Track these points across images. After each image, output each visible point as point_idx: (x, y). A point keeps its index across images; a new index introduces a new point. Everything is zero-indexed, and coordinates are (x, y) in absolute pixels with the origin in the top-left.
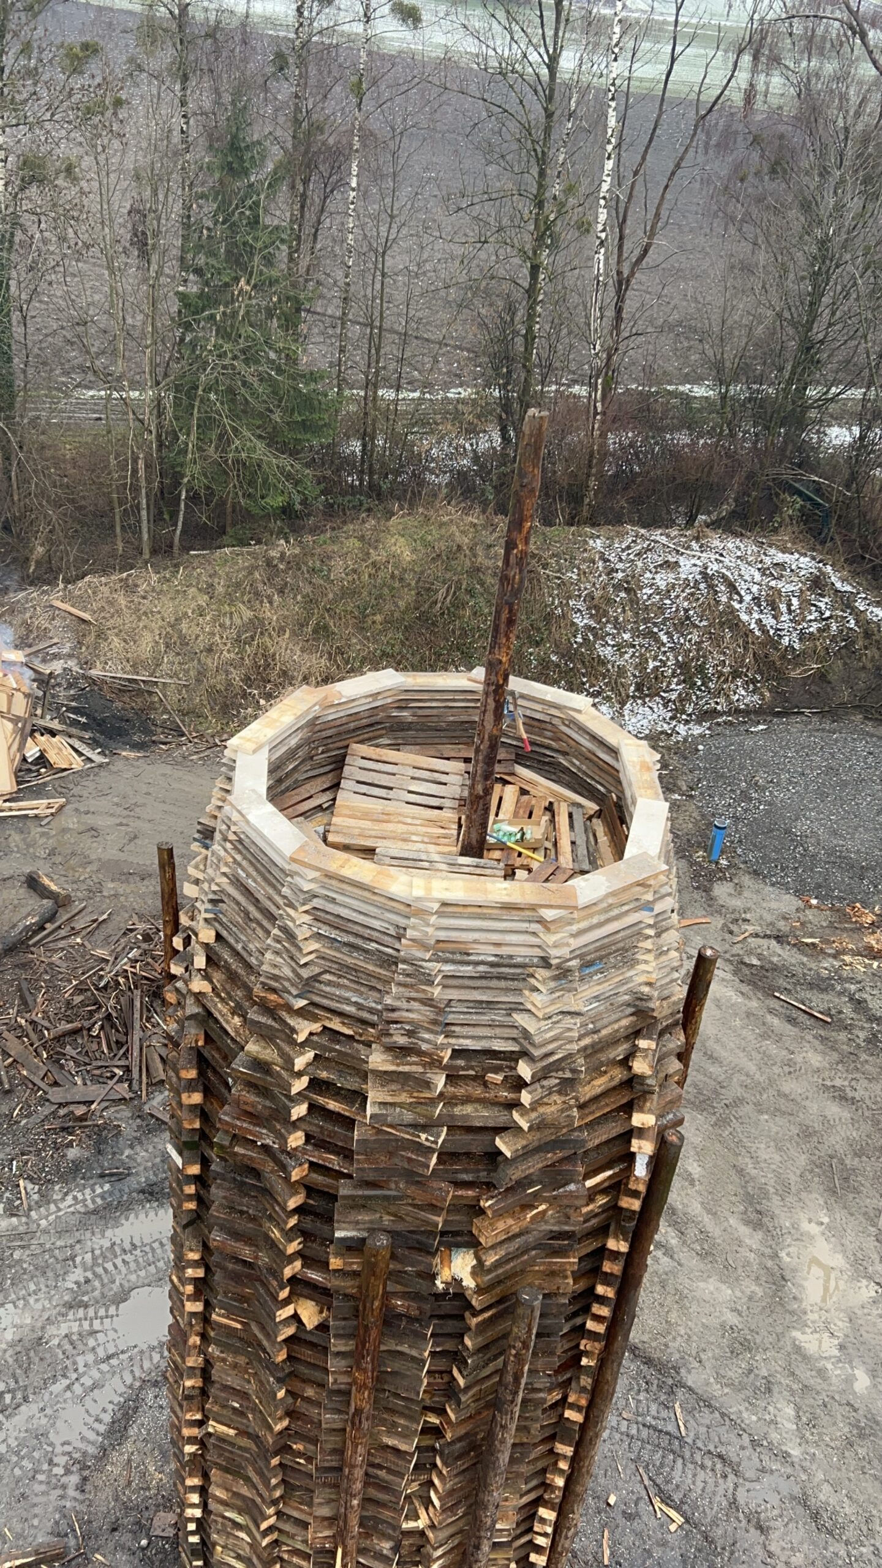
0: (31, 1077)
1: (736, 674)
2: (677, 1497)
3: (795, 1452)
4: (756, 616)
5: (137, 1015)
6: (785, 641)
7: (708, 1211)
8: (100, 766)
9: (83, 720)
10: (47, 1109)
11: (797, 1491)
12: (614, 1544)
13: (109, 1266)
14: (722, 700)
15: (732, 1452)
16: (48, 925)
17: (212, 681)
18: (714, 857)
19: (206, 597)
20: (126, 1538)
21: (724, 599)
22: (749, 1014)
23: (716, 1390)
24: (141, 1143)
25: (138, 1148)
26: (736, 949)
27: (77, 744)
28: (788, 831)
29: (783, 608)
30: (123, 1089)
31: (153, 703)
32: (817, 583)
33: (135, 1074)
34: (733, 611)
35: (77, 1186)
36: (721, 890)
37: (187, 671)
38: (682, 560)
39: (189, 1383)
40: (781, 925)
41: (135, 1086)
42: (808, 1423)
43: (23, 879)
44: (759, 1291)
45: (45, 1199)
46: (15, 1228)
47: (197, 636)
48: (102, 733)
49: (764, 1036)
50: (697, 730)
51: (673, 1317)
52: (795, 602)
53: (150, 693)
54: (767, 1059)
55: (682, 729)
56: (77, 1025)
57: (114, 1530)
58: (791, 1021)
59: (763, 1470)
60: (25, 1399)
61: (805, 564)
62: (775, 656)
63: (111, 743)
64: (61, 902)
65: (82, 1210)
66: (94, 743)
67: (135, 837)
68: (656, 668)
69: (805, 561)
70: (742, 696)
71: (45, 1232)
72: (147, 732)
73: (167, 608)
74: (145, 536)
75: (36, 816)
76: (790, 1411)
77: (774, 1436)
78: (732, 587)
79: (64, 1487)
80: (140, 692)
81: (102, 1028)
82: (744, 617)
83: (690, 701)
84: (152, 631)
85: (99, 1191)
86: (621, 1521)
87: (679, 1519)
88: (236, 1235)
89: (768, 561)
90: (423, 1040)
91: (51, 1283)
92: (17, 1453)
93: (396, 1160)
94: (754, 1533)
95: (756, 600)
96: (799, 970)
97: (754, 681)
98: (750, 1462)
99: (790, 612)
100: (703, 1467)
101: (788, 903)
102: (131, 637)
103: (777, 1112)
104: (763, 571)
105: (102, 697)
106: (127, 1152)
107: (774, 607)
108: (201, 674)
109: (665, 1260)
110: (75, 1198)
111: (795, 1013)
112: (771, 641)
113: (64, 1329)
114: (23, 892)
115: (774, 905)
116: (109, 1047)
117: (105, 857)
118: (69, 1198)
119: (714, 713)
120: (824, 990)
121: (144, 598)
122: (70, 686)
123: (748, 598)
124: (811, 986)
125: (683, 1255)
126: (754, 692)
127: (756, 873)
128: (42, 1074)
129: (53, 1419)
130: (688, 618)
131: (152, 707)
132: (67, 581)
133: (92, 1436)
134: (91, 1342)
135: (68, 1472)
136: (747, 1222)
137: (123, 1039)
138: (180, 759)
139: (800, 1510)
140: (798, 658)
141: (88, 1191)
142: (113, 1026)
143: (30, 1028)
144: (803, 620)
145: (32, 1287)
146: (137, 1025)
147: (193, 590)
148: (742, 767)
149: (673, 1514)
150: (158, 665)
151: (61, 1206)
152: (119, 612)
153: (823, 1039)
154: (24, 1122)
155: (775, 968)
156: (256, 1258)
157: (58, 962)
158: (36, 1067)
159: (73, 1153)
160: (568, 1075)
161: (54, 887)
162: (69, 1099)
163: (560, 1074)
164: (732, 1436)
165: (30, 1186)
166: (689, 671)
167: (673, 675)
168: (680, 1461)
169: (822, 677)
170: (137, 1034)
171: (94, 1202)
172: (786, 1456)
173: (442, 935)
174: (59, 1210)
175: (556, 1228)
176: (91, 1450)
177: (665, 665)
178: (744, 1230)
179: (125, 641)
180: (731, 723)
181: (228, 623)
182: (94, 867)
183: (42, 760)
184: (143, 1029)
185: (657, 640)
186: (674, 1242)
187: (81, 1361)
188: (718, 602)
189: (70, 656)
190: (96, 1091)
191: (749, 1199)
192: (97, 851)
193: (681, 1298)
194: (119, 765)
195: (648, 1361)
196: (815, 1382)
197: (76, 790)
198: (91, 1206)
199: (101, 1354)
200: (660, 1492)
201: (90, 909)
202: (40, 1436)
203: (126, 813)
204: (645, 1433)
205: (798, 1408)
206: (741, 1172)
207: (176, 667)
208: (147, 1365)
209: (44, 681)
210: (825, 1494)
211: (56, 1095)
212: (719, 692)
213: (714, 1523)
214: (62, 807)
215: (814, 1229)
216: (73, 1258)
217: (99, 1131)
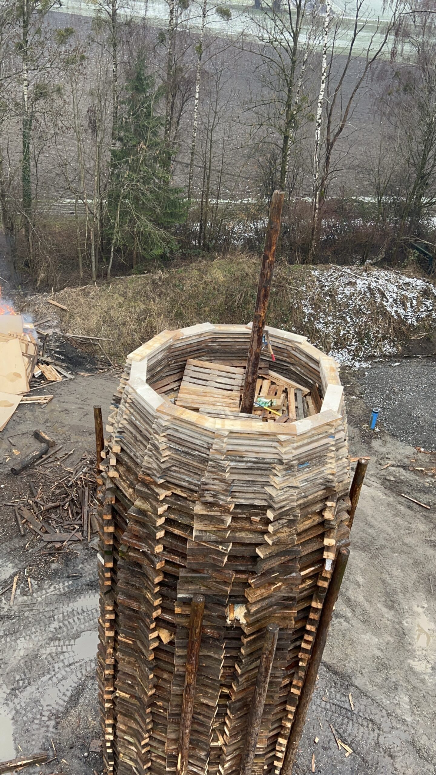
0: (35, 529)
1: (384, 338)
2: (349, 740)
3: (409, 719)
4: (395, 309)
5: (86, 500)
6: (409, 321)
7: (367, 600)
8: (71, 380)
9: (63, 357)
10: (42, 545)
11: (409, 738)
12: (318, 761)
13: (71, 620)
14: (377, 350)
15: (377, 719)
16: (44, 456)
17: (125, 339)
18: (372, 427)
19: (123, 298)
20: (77, 752)
21: (379, 300)
22: (388, 504)
23: (370, 688)
24: (87, 561)
25: (86, 564)
26: (383, 472)
27: (59, 369)
28: (409, 415)
29: (408, 305)
30: (79, 535)
31: (96, 350)
32: (426, 293)
33: (85, 528)
34: (383, 306)
35: (56, 581)
36: (376, 444)
37: (113, 334)
38: (358, 281)
39: (107, 672)
40: (406, 460)
41: (85, 534)
42: (415, 705)
43: (32, 433)
44: (392, 640)
45: (40, 587)
46: (25, 601)
47: (118, 317)
48: (71, 364)
49: (396, 515)
50: (365, 365)
51: (349, 651)
52: (414, 302)
53: (95, 345)
54: (397, 526)
55: (357, 364)
56: (57, 504)
57: (72, 748)
58: (410, 508)
59: (393, 728)
60: (29, 684)
61: (420, 283)
62: (404, 328)
63: (77, 369)
64: (51, 445)
65: (58, 593)
66: (67, 369)
67: (87, 414)
68: (345, 334)
69: (419, 282)
70: (388, 348)
71: (40, 603)
72: (93, 364)
73: (104, 304)
74: (94, 269)
75: (39, 403)
76: (406, 699)
77: (398, 711)
78: (383, 294)
79: (48, 726)
80: (90, 344)
81: (69, 505)
82: (389, 309)
83: (361, 350)
84: (96, 315)
85: (66, 584)
86: (321, 751)
87: (350, 751)
88: (130, 597)
89: (401, 282)
90: (221, 499)
91: (43, 628)
92: (25, 710)
93: (207, 559)
94: (388, 759)
95: (395, 301)
96: (413, 483)
97: (393, 341)
98: (386, 724)
99: (412, 307)
100: (362, 725)
101: (409, 450)
102: (87, 318)
103: (402, 552)
104: (398, 287)
105: (72, 346)
106: (81, 566)
107: (404, 304)
108: (120, 336)
109: (345, 624)
110: (55, 587)
111: (412, 504)
112: (402, 321)
113: (48, 650)
114: (32, 440)
115: (402, 451)
116: (73, 515)
117: (72, 423)
118: (52, 587)
119: (374, 357)
120: (426, 493)
121: (93, 299)
122: (56, 341)
123: (391, 300)
124: (420, 491)
125: (354, 621)
126: (393, 346)
127: (393, 435)
128: (40, 527)
129: (43, 694)
130: (361, 310)
131: (96, 352)
132: (55, 291)
133: (61, 702)
134: (62, 657)
135: (49, 719)
136: (386, 606)
137: (79, 511)
138: (109, 377)
139: (411, 747)
140: (416, 330)
141: (61, 584)
142: (75, 504)
143: (34, 505)
144: (419, 311)
145: (33, 630)
146: (86, 504)
147: (117, 295)
148: (387, 383)
149: (347, 748)
150: (99, 331)
151: (48, 591)
152: (80, 306)
153: (426, 517)
154: (30, 550)
155: (402, 482)
156: (140, 608)
157: (48, 474)
158: (37, 524)
159: (54, 566)
160: (292, 518)
161: (47, 438)
162: (53, 539)
163: (288, 517)
164: (378, 711)
165: (33, 581)
166: (361, 336)
167: (353, 338)
168: (351, 722)
169: (428, 339)
170: (86, 509)
171: (64, 589)
172: (404, 721)
173: (230, 447)
174: (47, 593)
175: (286, 595)
176: (61, 709)
177: (348, 332)
178: (384, 610)
179: (83, 319)
180: (382, 362)
181: (133, 311)
182: (66, 428)
183: (42, 376)
184: (89, 506)
185: (345, 320)
186: (349, 615)
187: (56, 666)
188: (376, 302)
189: (56, 327)
190: (65, 536)
191: (388, 595)
192: (67, 420)
193: (352, 642)
194: (79, 379)
195: (336, 673)
196: (419, 685)
197: (58, 391)
198: (63, 592)
199: (67, 663)
200: (341, 737)
201: (64, 448)
202: (37, 702)
203: (82, 402)
204: (333, 708)
205: (410, 698)
206: (383, 581)
207: (108, 332)
208: (88, 669)
209: (43, 338)
210: (423, 741)
211: (46, 538)
212: (376, 347)
213: (368, 753)
214: (51, 400)
215: (420, 610)
216: (53, 616)
217: (68, 554)
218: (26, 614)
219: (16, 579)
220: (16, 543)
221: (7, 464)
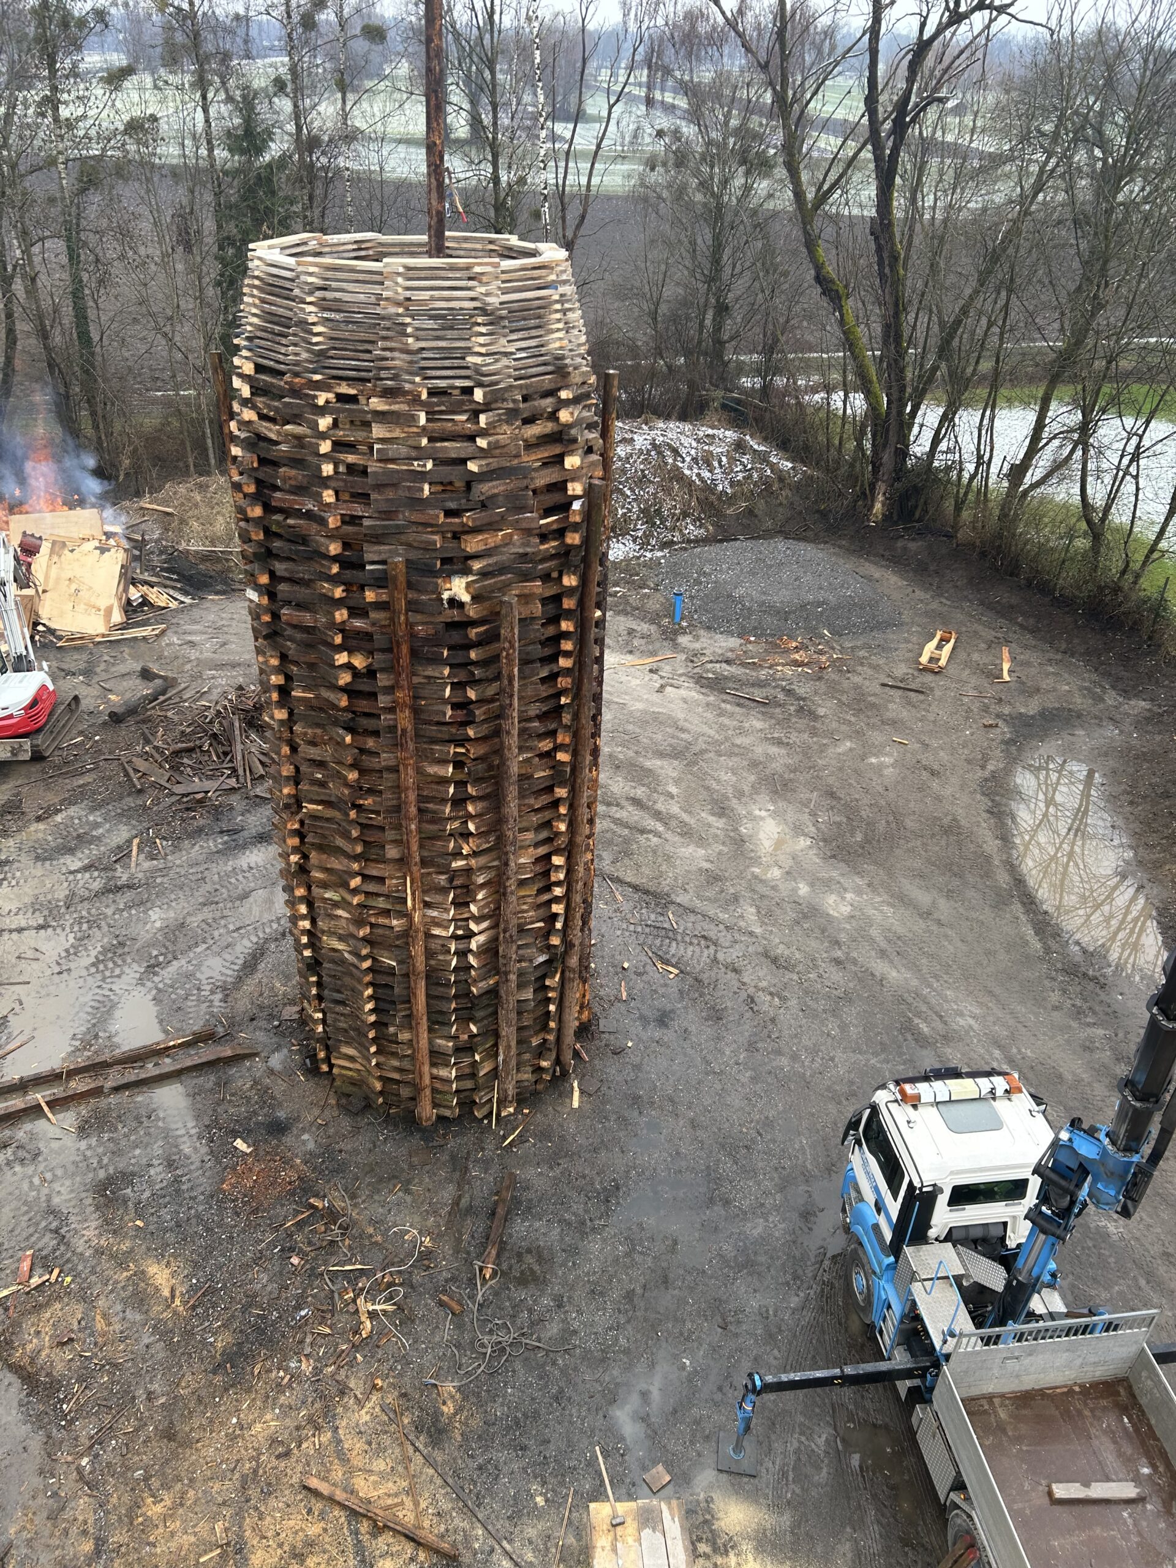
0: (159, 781)
1: (685, 514)
2: (674, 961)
3: (758, 930)
4: (696, 471)
5: (237, 732)
6: (720, 488)
7: (685, 811)
8: (191, 605)
9: (174, 577)
10: (174, 799)
11: (760, 950)
12: (629, 989)
13: (233, 880)
14: (677, 534)
15: (712, 934)
16: (161, 697)
18: (677, 619)
20: (263, 1024)
21: (670, 461)
22: (708, 705)
23: (698, 903)
24: (250, 812)
25: (248, 815)
26: (696, 670)
27: (171, 592)
28: (730, 596)
29: (716, 464)
30: (233, 782)
31: (231, 567)
32: (740, 446)
33: (241, 772)
34: (678, 468)
35: (202, 839)
36: (684, 640)
38: (636, 437)
40: (729, 654)
41: (242, 780)
42: (766, 916)
43: (138, 672)
44: (726, 850)
45: (177, 848)
46: (155, 866)
48: (191, 585)
49: (720, 715)
50: (659, 554)
51: (664, 868)
52: (724, 459)
53: (227, 560)
54: (722, 727)
55: (649, 555)
56: (191, 744)
57: (252, 1020)
58: (738, 705)
59: (736, 942)
60: (175, 958)
61: (731, 435)
62: (713, 498)
63: (200, 594)
64: (169, 683)
65: (208, 852)
66: (186, 593)
68: (624, 514)
69: (728, 433)
70: (692, 530)
71: (179, 866)
72: (226, 583)
75: (143, 637)
76: (753, 910)
77: (742, 924)
78: (675, 452)
79: (211, 1001)
80: (218, 560)
81: (211, 745)
82: (687, 472)
83: (653, 536)
84: (224, 515)
85: (219, 840)
86: (634, 977)
87: (676, 971)
88: (300, 606)
89: (701, 434)
90: (406, 381)
91: (188, 893)
92: (172, 987)
93: (400, 492)
94: (731, 975)
95: (695, 460)
96: (744, 677)
97: (699, 519)
98: (725, 938)
99: (721, 466)
100: (691, 943)
101: (734, 642)
102: (208, 521)
103: (731, 754)
104: (698, 441)
105: (189, 562)
106: (240, 818)
107: (708, 464)
109: (655, 840)
110: (201, 846)
111: (742, 701)
112: (709, 488)
113: (200, 917)
114: (138, 679)
115: (724, 644)
116: (218, 757)
117: (202, 657)
118: (197, 846)
119: (672, 543)
120: (764, 686)
121: (215, 493)
122: (161, 553)
123: (688, 459)
124: (753, 685)
125: (668, 835)
126: (700, 527)
127: (709, 628)
128: (166, 778)
129: (199, 966)
130: (644, 476)
131: (230, 570)
132: (151, 493)
133: (230, 972)
134: (223, 922)
135: (212, 992)
136: (713, 814)
137: (228, 750)
139: (763, 959)
140: (731, 500)
141: (211, 842)
142: (220, 743)
143: (154, 752)
144: (732, 471)
145: (173, 897)
146: (238, 738)
148: (693, 565)
149: (671, 969)
150: (232, 540)
151: (191, 851)
152: (196, 506)
153: (763, 713)
154: (155, 808)
155: (726, 678)
156: (316, 621)
158: (160, 776)
159: (197, 822)
160: (511, 405)
161: (163, 674)
162: (190, 791)
163: (505, 405)
164: (712, 926)
165: (165, 842)
166: (650, 515)
167: (638, 519)
168: (674, 944)
169: (750, 512)
170: (239, 747)
171: (216, 847)
172: (751, 934)
173: (408, 294)
174: (190, 853)
175: (521, 551)
176: (229, 980)
177: (630, 511)
178: (711, 819)
179: (203, 524)
180: (685, 549)
182: (194, 663)
183: (145, 602)
184: (244, 742)
185: (623, 494)
186: (661, 829)
187: (216, 934)
188: (666, 464)
189: (160, 539)
190: (211, 785)
191: (715, 802)
192: (194, 654)
193: (668, 858)
194: (206, 604)
195: (647, 892)
196: (771, 893)
197: (174, 621)
199: (231, 927)
200: (661, 958)
201: (194, 686)
202: (189, 976)
204: (647, 930)
205: (758, 908)
206: (708, 788)
208: (268, 930)
209: (139, 545)
210: (781, 950)
211: (179, 789)
212: (673, 529)
213: (702, 971)
214: (164, 631)
215: (763, 813)
216: (204, 879)
217: (216, 808)
218: (159, 880)
219: (136, 841)
220: (130, 801)
221: (100, 712)
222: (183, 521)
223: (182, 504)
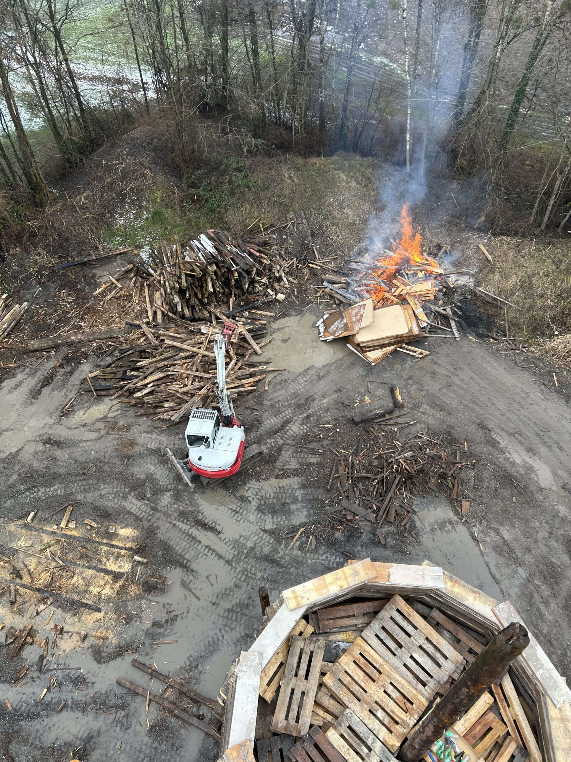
0: (340, 489)
5: (394, 486)
8: (456, 340)
9: (460, 313)
10: (339, 508)
16: (387, 415)
17: (535, 313)
19: (554, 267)
24: (366, 547)
25: (364, 549)
31: (500, 313)
33: (381, 513)
35: (331, 552)
37: (524, 303)
41: (379, 518)
43: (390, 386)
45: (315, 550)
46: (298, 557)
47: (539, 287)
48: (466, 322)
53: (501, 308)
56: (369, 475)
63: (468, 330)
64: (397, 407)
65: (327, 565)
67: (450, 386)
71: (308, 566)
72: (488, 329)
73: (531, 266)
75: (413, 356)
80: (496, 306)
81: (377, 483)
84: (518, 277)
102: (505, 276)
105: (475, 304)
106: (359, 548)
110: (327, 557)
116: (377, 494)
117: (431, 390)
121: (523, 257)
122: (462, 295)
128: (345, 489)
131: (498, 316)
132: (492, 235)
137: (383, 494)
138: (495, 351)
141: (333, 557)
142: (383, 485)
143: (350, 466)
146: (392, 491)
147: (550, 260)
150: (512, 295)
151: (320, 558)
152: (507, 261)
154: (328, 507)
157: (381, 437)
158: (344, 485)
159: (338, 535)
161: (399, 398)
162: (349, 508)
165: (314, 540)
170: (391, 494)
171: (333, 564)
179: (502, 277)
182: (423, 393)
184: (395, 494)
189: (473, 276)
190: (361, 510)
192: (429, 385)
194: (465, 342)
197: (437, 349)
201: (409, 415)
203: (452, 370)
207: (520, 300)
214: (427, 356)
217: (355, 530)
218: (292, 570)
219: (301, 530)
220: (320, 494)
221: (354, 408)
222: (492, 271)
223: (500, 256)
